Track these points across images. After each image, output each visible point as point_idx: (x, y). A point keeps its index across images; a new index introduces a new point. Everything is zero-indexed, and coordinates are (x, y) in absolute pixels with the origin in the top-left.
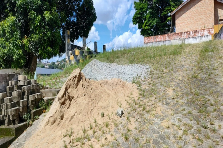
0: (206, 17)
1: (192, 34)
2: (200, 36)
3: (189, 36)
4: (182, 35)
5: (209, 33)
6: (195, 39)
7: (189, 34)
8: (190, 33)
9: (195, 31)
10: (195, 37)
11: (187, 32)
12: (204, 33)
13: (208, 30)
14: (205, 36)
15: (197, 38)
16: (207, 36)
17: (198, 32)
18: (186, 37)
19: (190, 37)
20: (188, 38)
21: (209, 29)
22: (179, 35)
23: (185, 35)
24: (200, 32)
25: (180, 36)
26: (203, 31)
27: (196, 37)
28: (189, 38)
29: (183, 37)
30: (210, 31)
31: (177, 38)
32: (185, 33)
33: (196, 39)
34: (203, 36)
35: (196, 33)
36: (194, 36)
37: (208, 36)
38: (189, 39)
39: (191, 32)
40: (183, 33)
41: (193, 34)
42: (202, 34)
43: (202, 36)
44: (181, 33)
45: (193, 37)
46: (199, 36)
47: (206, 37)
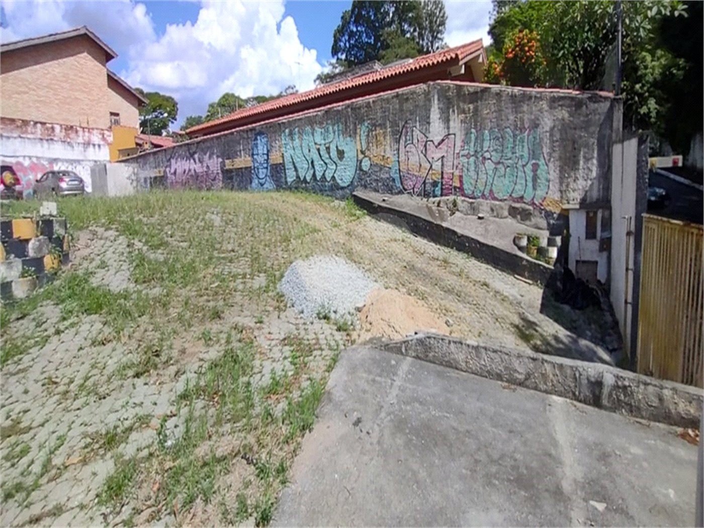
0: (91, 101)
1: (61, 131)
2: (82, 141)
3: (50, 135)
4: (27, 128)
5: (104, 139)
6: (69, 148)
7: (51, 130)
8: (53, 128)
9: (67, 126)
10: (69, 143)
11: (43, 124)
12: (92, 136)
13: (99, 131)
14: (94, 145)
15: (74, 145)
16: (99, 146)
17: (77, 132)
18: (41, 135)
19: (55, 139)
20: (47, 140)
21: (102, 130)
22: (18, 127)
23: (39, 132)
24: (81, 133)
25: (20, 130)
26: (89, 132)
27: (72, 141)
28: (52, 139)
29: (32, 133)
30: (105, 136)
31: (9, 134)
32: (39, 125)
33: (73, 147)
34: (89, 144)
35: (70, 132)
36: (64, 136)
37: (102, 147)
38: (50, 142)
39: (57, 128)
40: (32, 123)
41: (63, 134)
42: (86, 138)
43: (87, 144)
44: (23, 121)
45: (64, 142)
46: (79, 141)
47: (97, 147)
